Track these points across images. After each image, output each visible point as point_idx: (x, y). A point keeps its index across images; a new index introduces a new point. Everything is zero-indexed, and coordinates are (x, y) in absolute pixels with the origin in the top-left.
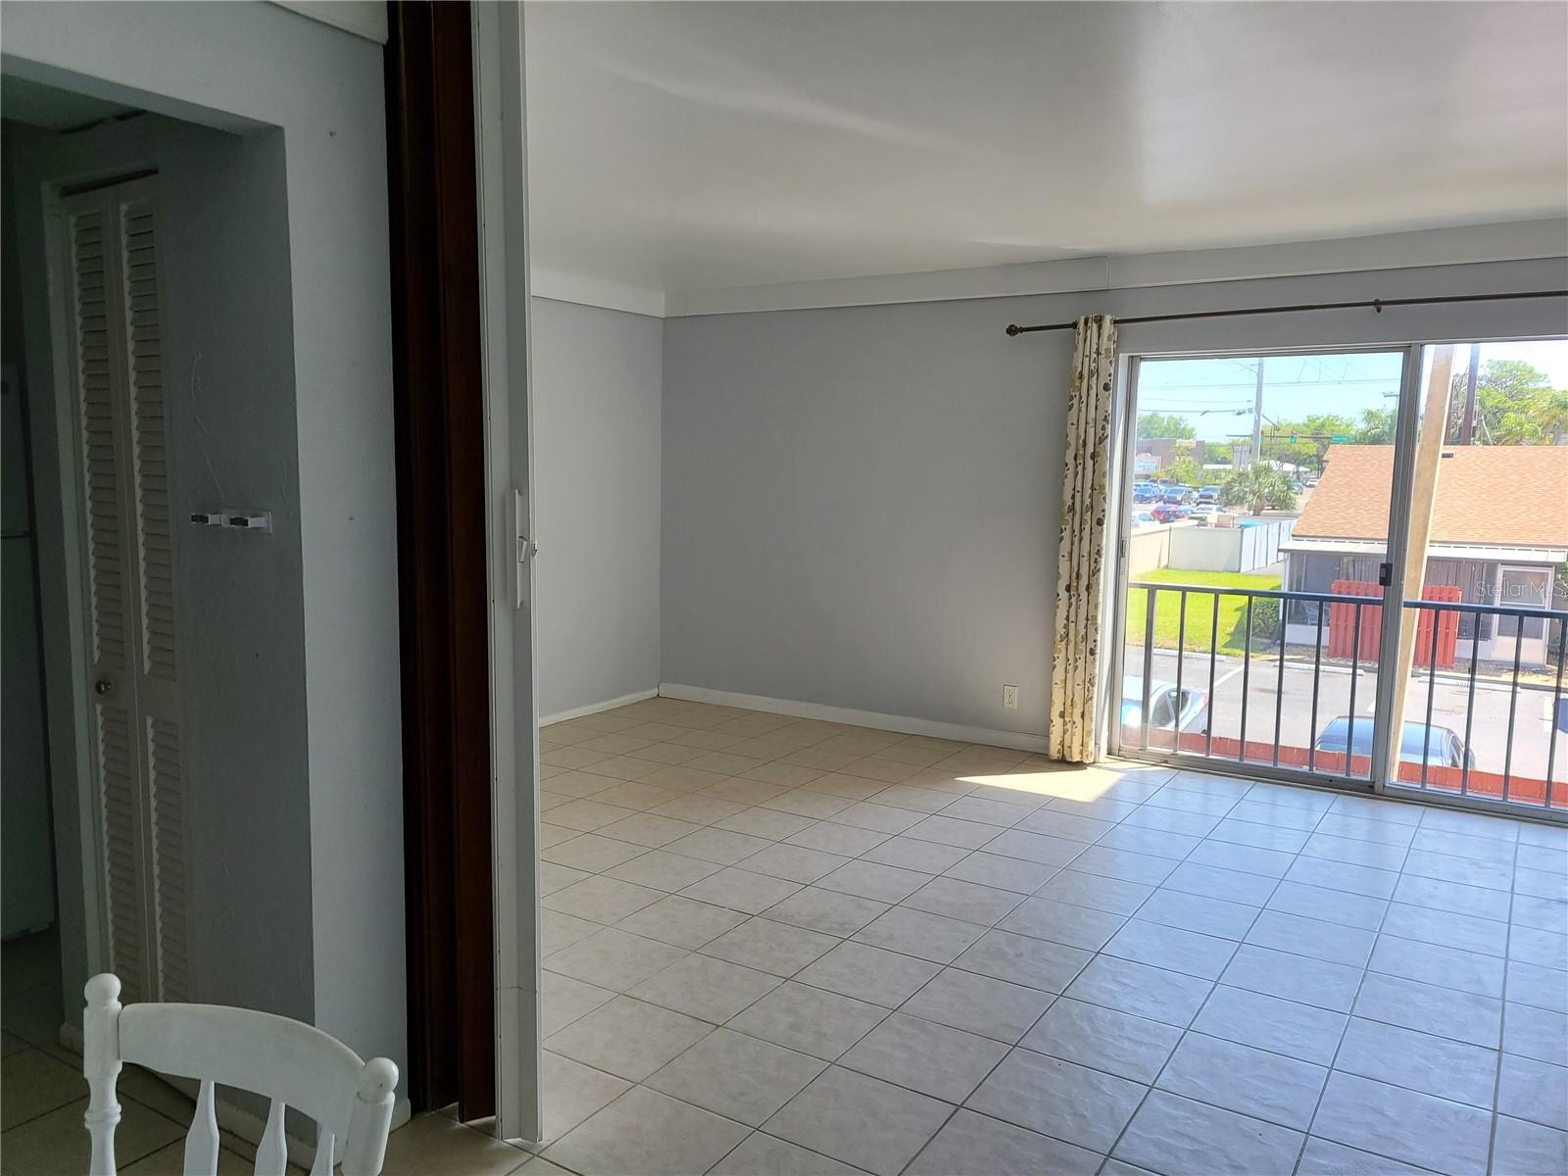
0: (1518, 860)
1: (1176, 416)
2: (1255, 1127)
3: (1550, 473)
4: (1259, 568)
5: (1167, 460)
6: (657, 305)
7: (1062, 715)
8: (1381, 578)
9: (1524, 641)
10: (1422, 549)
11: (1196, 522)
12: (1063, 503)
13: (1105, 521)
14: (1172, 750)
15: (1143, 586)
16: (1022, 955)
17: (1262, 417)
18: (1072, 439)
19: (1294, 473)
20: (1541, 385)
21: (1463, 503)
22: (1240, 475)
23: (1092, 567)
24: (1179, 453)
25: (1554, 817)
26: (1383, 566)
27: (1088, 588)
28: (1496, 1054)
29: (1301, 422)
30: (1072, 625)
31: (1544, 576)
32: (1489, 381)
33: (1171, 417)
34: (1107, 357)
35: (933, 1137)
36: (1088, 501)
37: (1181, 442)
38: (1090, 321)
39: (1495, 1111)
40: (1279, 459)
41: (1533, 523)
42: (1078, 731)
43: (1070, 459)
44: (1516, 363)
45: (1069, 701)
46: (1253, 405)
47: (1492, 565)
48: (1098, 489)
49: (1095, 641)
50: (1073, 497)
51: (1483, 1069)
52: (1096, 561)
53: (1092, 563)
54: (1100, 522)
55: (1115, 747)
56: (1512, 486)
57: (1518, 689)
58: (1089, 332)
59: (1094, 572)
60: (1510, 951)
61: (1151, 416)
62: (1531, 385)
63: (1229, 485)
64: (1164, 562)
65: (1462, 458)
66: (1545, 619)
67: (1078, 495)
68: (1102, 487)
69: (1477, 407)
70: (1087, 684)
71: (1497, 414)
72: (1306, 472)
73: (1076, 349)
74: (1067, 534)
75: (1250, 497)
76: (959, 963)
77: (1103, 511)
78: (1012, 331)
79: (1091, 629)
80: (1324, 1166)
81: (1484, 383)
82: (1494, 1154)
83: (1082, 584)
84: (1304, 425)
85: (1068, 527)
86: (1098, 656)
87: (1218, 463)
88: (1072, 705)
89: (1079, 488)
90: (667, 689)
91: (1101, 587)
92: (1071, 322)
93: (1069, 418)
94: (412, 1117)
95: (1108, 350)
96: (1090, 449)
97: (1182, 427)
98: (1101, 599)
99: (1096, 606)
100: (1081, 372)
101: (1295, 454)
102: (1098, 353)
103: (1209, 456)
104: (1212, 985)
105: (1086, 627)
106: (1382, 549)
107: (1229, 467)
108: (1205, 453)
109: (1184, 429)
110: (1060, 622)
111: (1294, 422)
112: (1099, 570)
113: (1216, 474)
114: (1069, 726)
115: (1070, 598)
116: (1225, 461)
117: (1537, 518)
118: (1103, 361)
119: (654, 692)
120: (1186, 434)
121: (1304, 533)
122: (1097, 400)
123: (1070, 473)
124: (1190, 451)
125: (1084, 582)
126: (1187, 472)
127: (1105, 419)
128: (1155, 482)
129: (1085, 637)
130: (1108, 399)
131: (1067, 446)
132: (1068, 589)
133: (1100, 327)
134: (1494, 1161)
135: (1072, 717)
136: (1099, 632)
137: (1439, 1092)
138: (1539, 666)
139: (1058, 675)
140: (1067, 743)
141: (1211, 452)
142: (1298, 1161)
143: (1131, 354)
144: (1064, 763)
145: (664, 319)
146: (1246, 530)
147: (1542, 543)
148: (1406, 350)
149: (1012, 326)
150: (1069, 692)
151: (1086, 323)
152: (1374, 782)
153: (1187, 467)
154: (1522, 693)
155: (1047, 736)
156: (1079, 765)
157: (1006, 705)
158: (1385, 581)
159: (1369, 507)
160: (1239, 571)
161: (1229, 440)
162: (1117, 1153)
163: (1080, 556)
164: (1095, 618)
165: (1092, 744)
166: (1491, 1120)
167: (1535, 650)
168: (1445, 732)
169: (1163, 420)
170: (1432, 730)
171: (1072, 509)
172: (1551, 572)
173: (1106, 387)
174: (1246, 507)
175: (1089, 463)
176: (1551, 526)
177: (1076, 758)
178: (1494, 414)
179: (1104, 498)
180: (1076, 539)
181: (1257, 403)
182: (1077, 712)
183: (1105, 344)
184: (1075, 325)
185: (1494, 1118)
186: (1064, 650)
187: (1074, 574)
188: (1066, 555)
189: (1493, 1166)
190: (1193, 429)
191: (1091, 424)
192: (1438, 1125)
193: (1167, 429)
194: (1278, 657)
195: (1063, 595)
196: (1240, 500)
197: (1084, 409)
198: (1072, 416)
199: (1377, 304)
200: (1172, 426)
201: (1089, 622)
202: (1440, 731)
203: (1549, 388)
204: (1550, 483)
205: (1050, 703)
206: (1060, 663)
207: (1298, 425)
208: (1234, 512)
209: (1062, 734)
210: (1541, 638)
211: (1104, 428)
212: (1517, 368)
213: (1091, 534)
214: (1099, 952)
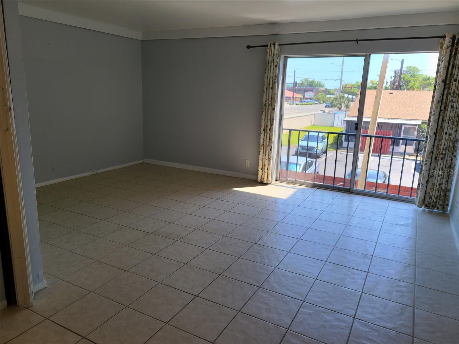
0: (387, 212)
1: (320, 81)
2: (288, 300)
3: (419, 99)
4: (339, 125)
5: (316, 93)
6: (139, 36)
7: (262, 169)
8: (355, 128)
9: (407, 146)
10: (376, 119)
11: (322, 112)
12: (262, 103)
13: (275, 109)
14: (295, 179)
15: (288, 129)
16: (231, 245)
17: (342, 81)
18: (266, 83)
19: (352, 98)
20: (420, 73)
21: (395, 107)
22: (335, 98)
23: (271, 123)
24: (320, 91)
25: (400, 199)
26: (356, 124)
27: (270, 130)
28: (366, 273)
29: (354, 83)
30: (265, 141)
31: (415, 128)
32: (406, 72)
33: (318, 81)
34: (277, 56)
35: (184, 307)
36: (270, 102)
37: (321, 89)
38: (271, 44)
39: (362, 292)
40: (348, 94)
41: (413, 113)
42: (266, 174)
43: (265, 89)
44: (414, 67)
45: (264, 165)
46: (340, 78)
47: (401, 125)
48: (273, 99)
49: (272, 146)
50: (266, 101)
51: (361, 278)
52: (272, 122)
53: (271, 122)
54: (274, 109)
55: (278, 178)
56: (408, 102)
57: (405, 160)
58: (271, 48)
59: (272, 125)
60: (378, 241)
61: (313, 81)
62: (417, 73)
63: (332, 102)
64: (313, 124)
65: (395, 94)
66: (414, 141)
67: (267, 101)
68: (274, 98)
69: (402, 80)
70: (269, 160)
71: (408, 82)
72: (355, 98)
73: (267, 53)
74: (264, 113)
75: (338, 105)
76: (210, 248)
77: (275, 106)
78: (248, 47)
79: (271, 142)
80: (306, 312)
81: (405, 72)
82: (359, 306)
83: (269, 129)
84: (355, 84)
85: (264, 111)
86: (272, 151)
87: (331, 95)
88: (264, 166)
89: (267, 98)
90: (146, 161)
91: (274, 130)
92: (266, 45)
93: (265, 76)
94: (7, 307)
95: (277, 54)
96: (271, 86)
97: (321, 84)
98: (273, 133)
99: (272, 136)
100: (269, 61)
101: (352, 92)
102: (274, 55)
103: (328, 93)
104: (287, 253)
105: (269, 142)
106: (356, 119)
107: (333, 96)
108: (327, 92)
109: (322, 85)
110: (262, 140)
111: (352, 83)
112: (273, 124)
113: (330, 98)
114: (263, 172)
115: (264, 133)
116: (333, 94)
117: (414, 112)
118: (275, 58)
119: (142, 161)
120: (322, 86)
121: (351, 115)
122: (273, 70)
123: (265, 94)
124: (323, 91)
125: (269, 128)
126: (322, 97)
127: (276, 76)
128: (313, 100)
129: (269, 145)
130: (277, 70)
131: (264, 85)
132: (264, 130)
133: (274, 47)
134: (358, 309)
135: (264, 169)
136: (273, 143)
137: (347, 286)
138: (412, 154)
139: (261, 157)
140: (263, 178)
141: (329, 92)
142: (298, 311)
143: (285, 56)
144: (262, 183)
145: (142, 41)
146: (336, 114)
147: (415, 119)
148: (365, 56)
149: (248, 45)
150: (264, 162)
151: (270, 45)
152: (350, 189)
153: (322, 96)
154: (406, 162)
155: (257, 175)
156: (266, 184)
157: (246, 166)
158: (356, 128)
159: (369, 108)
160: (333, 126)
161: (334, 88)
162: (242, 310)
163: (268, 120)
164: (272, 139)
165: (270, 177)
166: (360, 295)
167: (411, 149)
168: (382, 172)
169: (316, 82)
170: (379, 172)
171: (265, 105)
172: (417, 127)
173: (276, 66)
174: (337, 108)
175: (271, 90)
176: (418, 114)
177: (265, 182)
178: (407, 82)
179: (275, 102)
180: (267, 114)
181: (341, 78)
182: (266, 168)
183: (276, 52)
184: (267, 46)
185: (361, 294)
186: (262, 149)
187: (266, 125)
188: (264, 119)
189: (358, 310)
190: (324, 85)
191: (271, 78)
192: (344, 297)
193: (317, 84)
194: (346, 151)
195: (263, 132)
196: (335, 106)
197: (269, 73)
198: (266, 75)
199: (357, 41)
200: (318, 84)
201: (270, 140)
202: (381, 172)
203: (422, 74)
204: (418, 101)
205: (258, 165)
206: (261, 153)
207: (354, 84)
208: (333, 109)
209: (262, 175)
210: (413, 146)
211: (275, 79)
212: (414, 68)
213: (271, 113)
214: (255, 243)
